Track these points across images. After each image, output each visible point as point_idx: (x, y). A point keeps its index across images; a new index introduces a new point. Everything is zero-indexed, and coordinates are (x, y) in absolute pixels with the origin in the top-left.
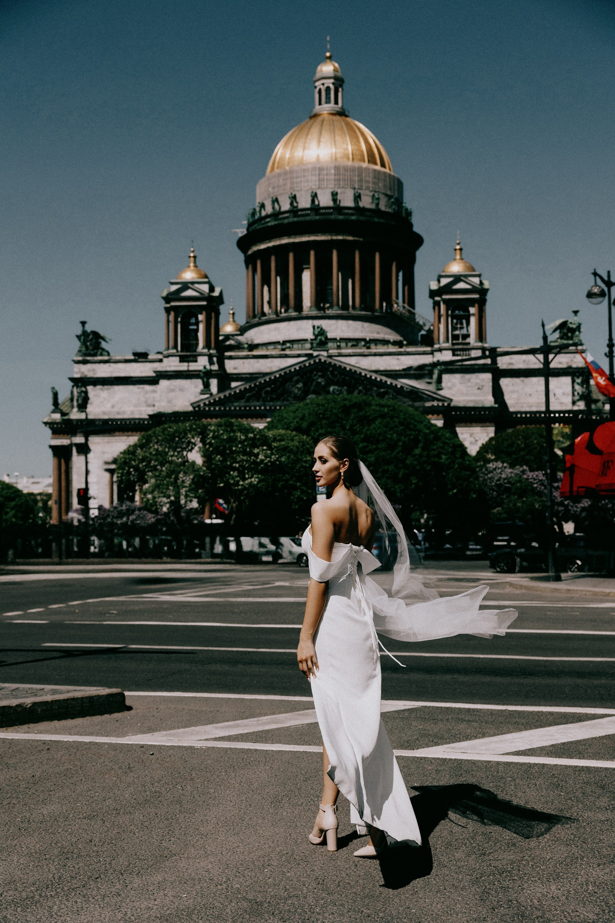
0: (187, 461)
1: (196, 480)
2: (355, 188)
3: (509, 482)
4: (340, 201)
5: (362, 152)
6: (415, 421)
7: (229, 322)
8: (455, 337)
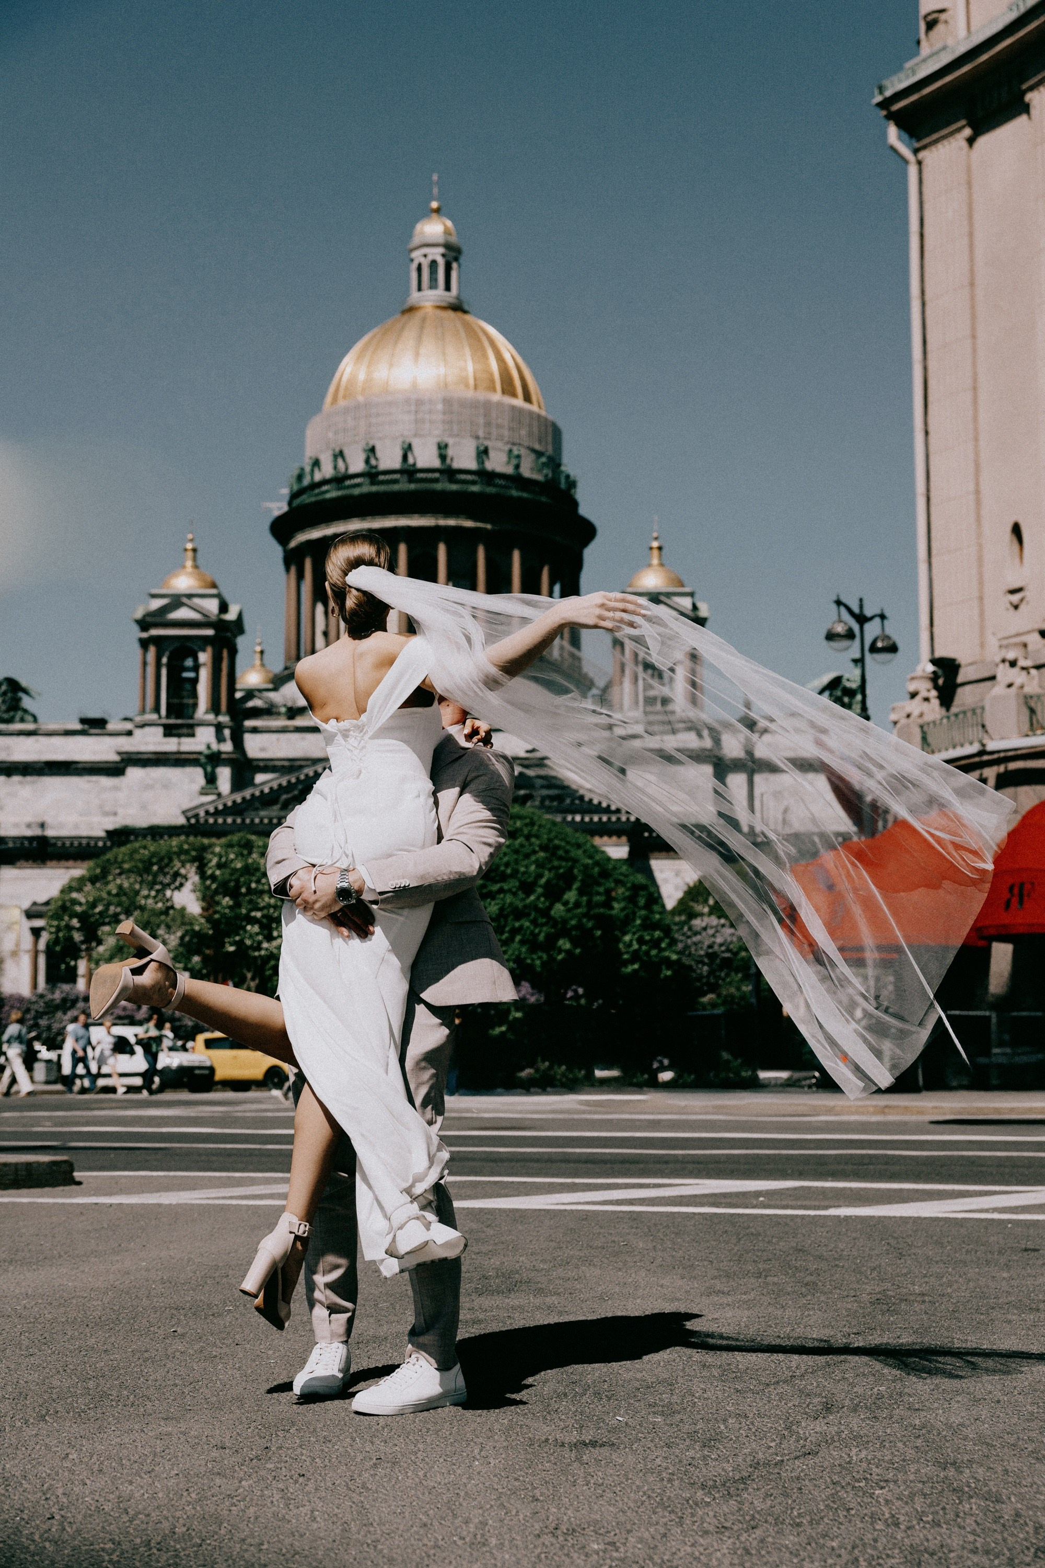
0: (172, 907)
1: (187, 939)
2: (477, 438)
3: (728, 950)
4: (452, 459)
5: (492, 375)
6: (568, 843)
7: (253, 666)
8: (650, 701)
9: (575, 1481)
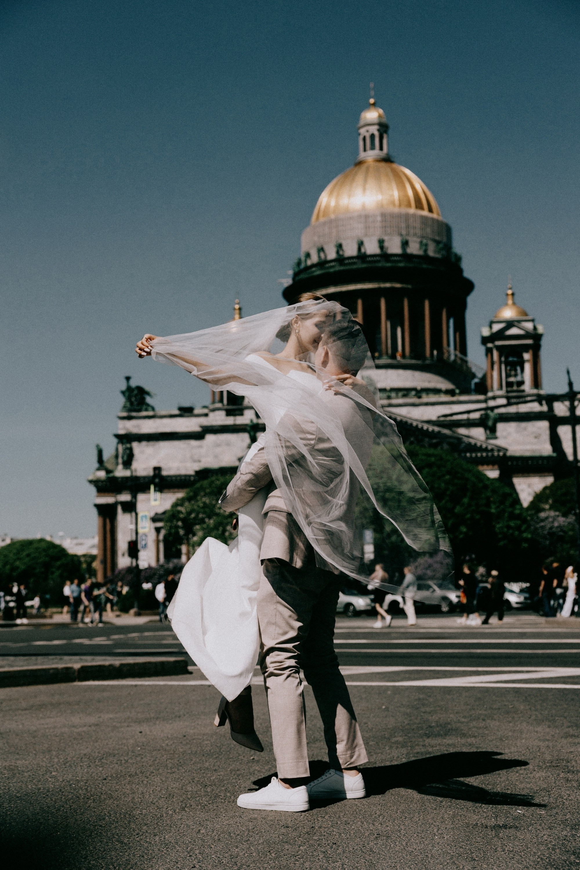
2: (401, 235)
3: (562, 531)
4: (387, 249)
5: (409, 197)
6: (463, 469)
8: (509, 384)
9: (496, 849)
